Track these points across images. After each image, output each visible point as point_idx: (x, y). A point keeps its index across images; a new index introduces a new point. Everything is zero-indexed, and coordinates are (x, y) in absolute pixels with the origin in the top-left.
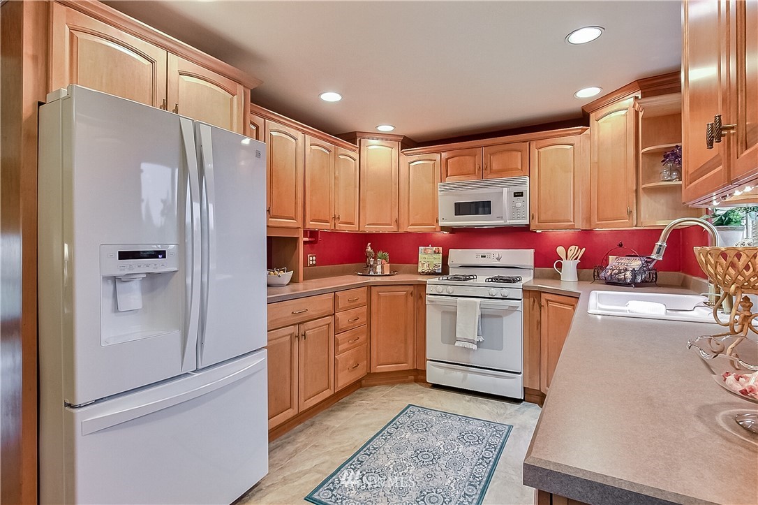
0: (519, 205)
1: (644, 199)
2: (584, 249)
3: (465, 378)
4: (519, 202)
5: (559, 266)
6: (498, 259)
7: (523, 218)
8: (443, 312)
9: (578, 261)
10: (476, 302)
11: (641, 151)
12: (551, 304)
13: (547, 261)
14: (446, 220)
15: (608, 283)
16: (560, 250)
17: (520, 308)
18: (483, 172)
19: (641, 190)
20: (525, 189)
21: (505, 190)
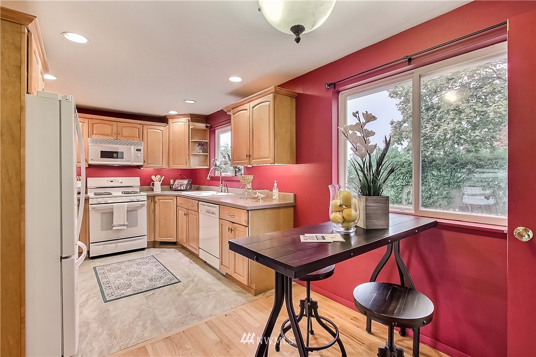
0: (139, 155)
1: (192, 158)
2: (163, 177)
3: (116, 246)
4: (139, 154)
5: (153, 185)
6: (121, 183)
7: (141, 162)
8: (102, 213)
9: (161, 182)
10: (124, 205)
11: (190, 141)
12: (161, 201)
13: (147, 183)
14: (94, 161)
15: (175, 191)
16: (153, 177)
17: (146, 205)
18: (117, 136)
19: (190, 155)
20: (142, 148)
21: (132, 147)
